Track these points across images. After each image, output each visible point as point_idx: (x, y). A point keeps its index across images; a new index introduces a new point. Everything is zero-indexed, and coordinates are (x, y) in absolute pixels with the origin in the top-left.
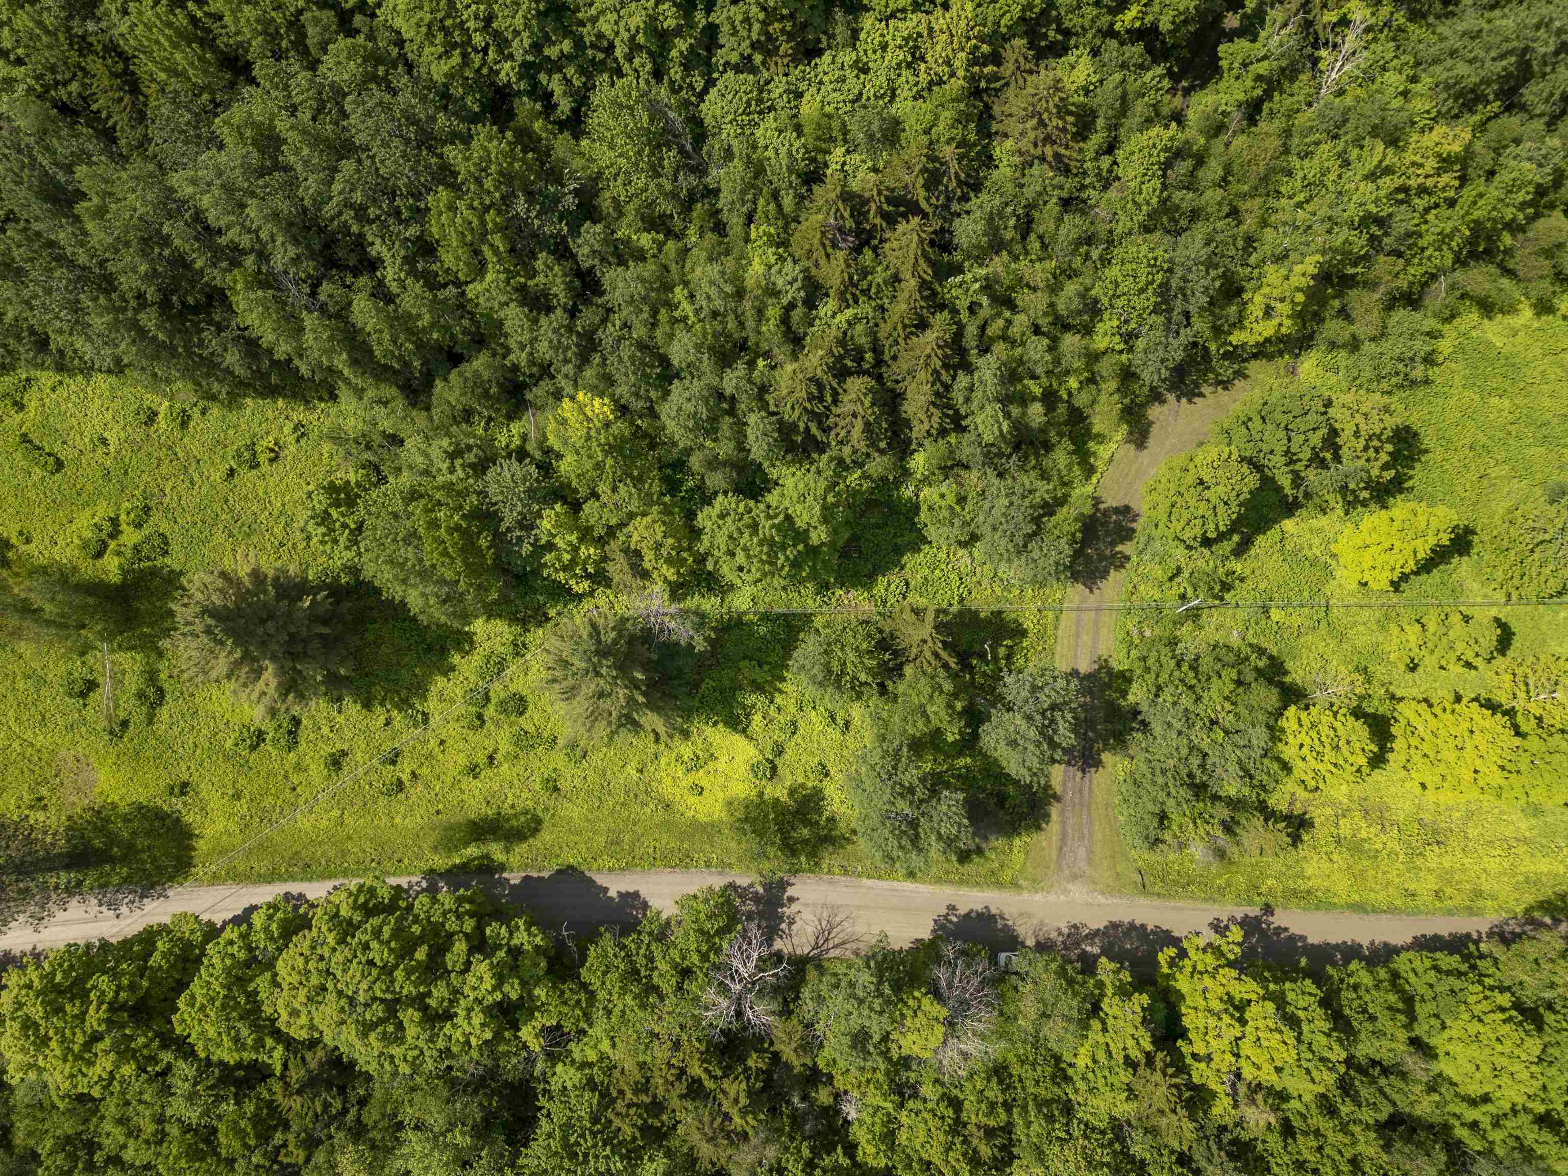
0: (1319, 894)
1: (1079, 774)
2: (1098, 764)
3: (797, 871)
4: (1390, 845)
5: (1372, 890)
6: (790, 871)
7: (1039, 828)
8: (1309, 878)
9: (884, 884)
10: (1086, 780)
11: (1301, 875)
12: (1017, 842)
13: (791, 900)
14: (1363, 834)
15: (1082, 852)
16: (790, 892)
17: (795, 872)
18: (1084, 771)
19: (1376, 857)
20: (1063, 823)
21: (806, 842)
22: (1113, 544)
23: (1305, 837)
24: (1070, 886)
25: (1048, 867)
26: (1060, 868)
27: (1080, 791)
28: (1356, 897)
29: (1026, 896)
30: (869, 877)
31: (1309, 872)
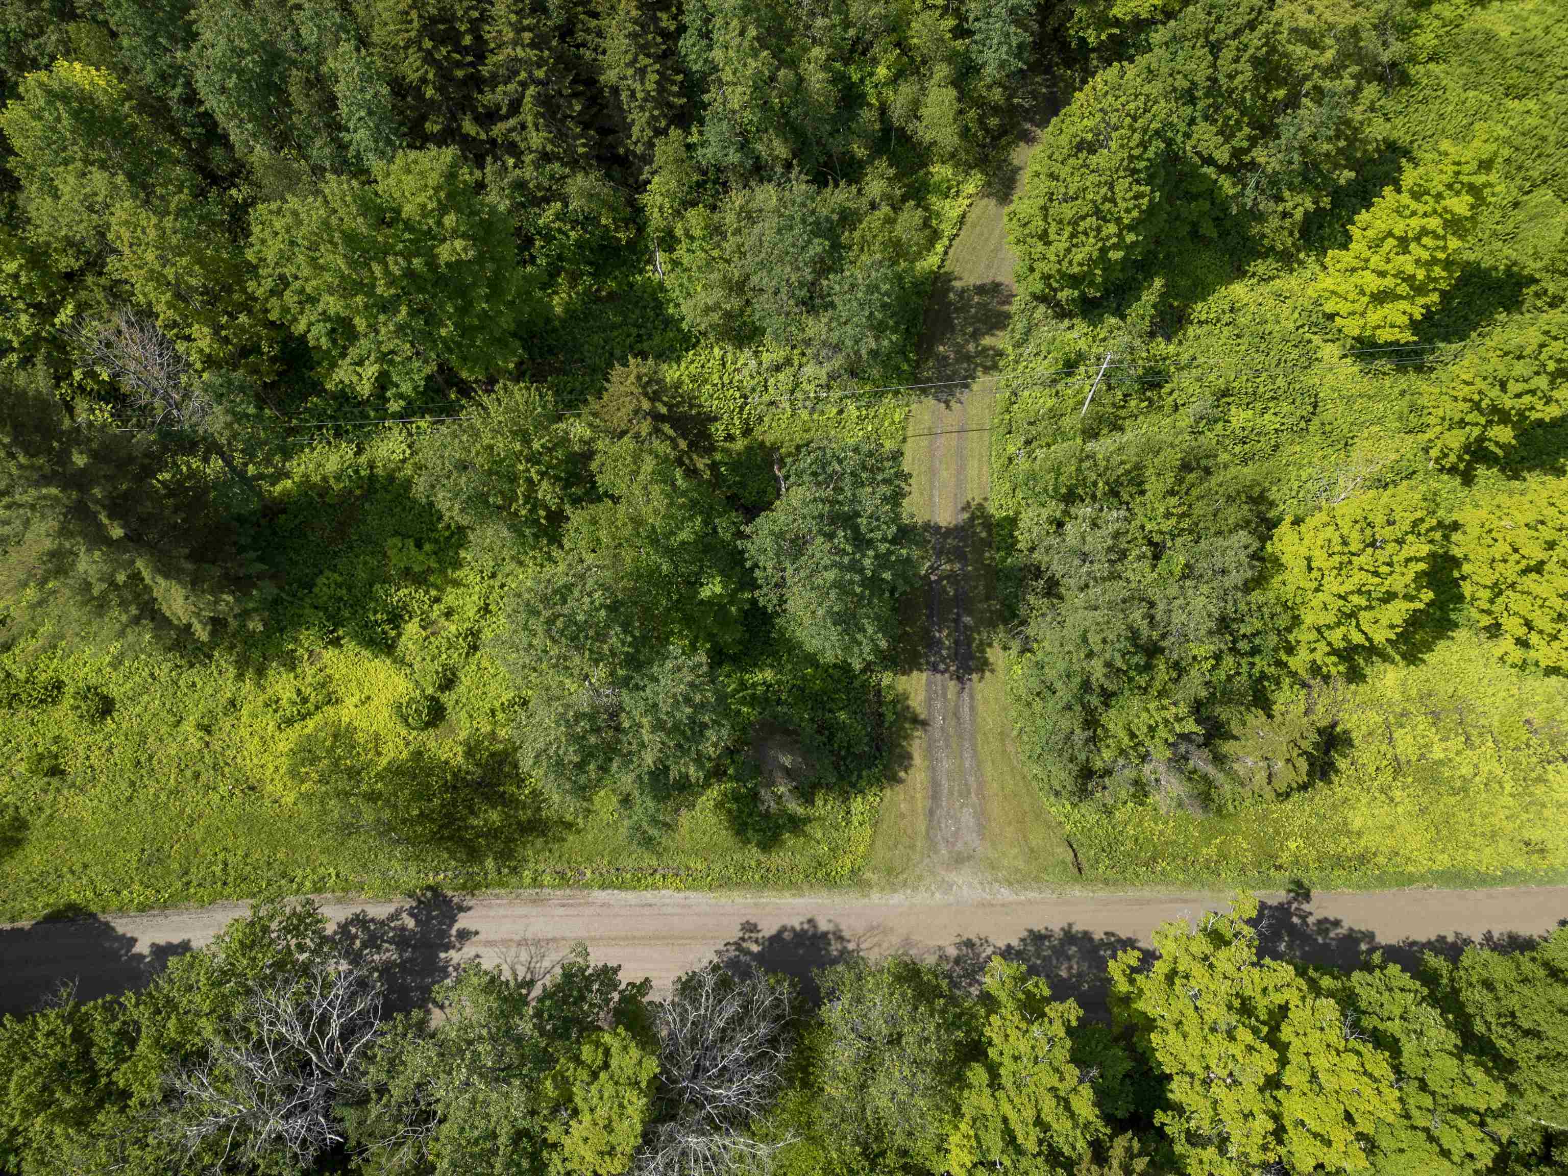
0: (1381, 860)
1: (952, 686)
2: (983, 666)
3: (478, 886)
4: (1484, 768)
5: (1468, 847)
6: (464, 887)
7: (894, 779)
8: (1359, 834)
9: (630, 896)
10: (965, 695)
11: (1344, 829)
12: (857, 805)
13: (464, 935)
14: (1437, 753)
15: (967, 817)
16: (463, 922)
17: (472, 887)
18: (960, 679)
19: (1465, 790)
20: (933, 769)
21: (493, 833)
22: (976, 336)
23: (1342, 764)
24: (952, 877)
25: (912, 847)
26: (933, 847)
27: (956, 715)
28: (1443, 861)
29: (875, 897)
30: (602, 887)
31: (1357, 824)
